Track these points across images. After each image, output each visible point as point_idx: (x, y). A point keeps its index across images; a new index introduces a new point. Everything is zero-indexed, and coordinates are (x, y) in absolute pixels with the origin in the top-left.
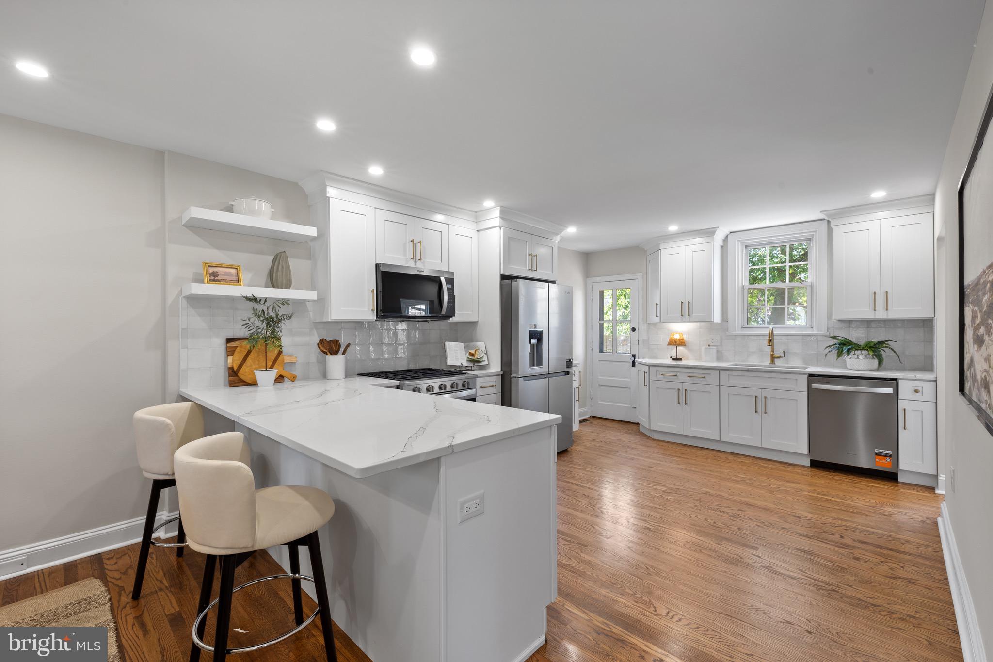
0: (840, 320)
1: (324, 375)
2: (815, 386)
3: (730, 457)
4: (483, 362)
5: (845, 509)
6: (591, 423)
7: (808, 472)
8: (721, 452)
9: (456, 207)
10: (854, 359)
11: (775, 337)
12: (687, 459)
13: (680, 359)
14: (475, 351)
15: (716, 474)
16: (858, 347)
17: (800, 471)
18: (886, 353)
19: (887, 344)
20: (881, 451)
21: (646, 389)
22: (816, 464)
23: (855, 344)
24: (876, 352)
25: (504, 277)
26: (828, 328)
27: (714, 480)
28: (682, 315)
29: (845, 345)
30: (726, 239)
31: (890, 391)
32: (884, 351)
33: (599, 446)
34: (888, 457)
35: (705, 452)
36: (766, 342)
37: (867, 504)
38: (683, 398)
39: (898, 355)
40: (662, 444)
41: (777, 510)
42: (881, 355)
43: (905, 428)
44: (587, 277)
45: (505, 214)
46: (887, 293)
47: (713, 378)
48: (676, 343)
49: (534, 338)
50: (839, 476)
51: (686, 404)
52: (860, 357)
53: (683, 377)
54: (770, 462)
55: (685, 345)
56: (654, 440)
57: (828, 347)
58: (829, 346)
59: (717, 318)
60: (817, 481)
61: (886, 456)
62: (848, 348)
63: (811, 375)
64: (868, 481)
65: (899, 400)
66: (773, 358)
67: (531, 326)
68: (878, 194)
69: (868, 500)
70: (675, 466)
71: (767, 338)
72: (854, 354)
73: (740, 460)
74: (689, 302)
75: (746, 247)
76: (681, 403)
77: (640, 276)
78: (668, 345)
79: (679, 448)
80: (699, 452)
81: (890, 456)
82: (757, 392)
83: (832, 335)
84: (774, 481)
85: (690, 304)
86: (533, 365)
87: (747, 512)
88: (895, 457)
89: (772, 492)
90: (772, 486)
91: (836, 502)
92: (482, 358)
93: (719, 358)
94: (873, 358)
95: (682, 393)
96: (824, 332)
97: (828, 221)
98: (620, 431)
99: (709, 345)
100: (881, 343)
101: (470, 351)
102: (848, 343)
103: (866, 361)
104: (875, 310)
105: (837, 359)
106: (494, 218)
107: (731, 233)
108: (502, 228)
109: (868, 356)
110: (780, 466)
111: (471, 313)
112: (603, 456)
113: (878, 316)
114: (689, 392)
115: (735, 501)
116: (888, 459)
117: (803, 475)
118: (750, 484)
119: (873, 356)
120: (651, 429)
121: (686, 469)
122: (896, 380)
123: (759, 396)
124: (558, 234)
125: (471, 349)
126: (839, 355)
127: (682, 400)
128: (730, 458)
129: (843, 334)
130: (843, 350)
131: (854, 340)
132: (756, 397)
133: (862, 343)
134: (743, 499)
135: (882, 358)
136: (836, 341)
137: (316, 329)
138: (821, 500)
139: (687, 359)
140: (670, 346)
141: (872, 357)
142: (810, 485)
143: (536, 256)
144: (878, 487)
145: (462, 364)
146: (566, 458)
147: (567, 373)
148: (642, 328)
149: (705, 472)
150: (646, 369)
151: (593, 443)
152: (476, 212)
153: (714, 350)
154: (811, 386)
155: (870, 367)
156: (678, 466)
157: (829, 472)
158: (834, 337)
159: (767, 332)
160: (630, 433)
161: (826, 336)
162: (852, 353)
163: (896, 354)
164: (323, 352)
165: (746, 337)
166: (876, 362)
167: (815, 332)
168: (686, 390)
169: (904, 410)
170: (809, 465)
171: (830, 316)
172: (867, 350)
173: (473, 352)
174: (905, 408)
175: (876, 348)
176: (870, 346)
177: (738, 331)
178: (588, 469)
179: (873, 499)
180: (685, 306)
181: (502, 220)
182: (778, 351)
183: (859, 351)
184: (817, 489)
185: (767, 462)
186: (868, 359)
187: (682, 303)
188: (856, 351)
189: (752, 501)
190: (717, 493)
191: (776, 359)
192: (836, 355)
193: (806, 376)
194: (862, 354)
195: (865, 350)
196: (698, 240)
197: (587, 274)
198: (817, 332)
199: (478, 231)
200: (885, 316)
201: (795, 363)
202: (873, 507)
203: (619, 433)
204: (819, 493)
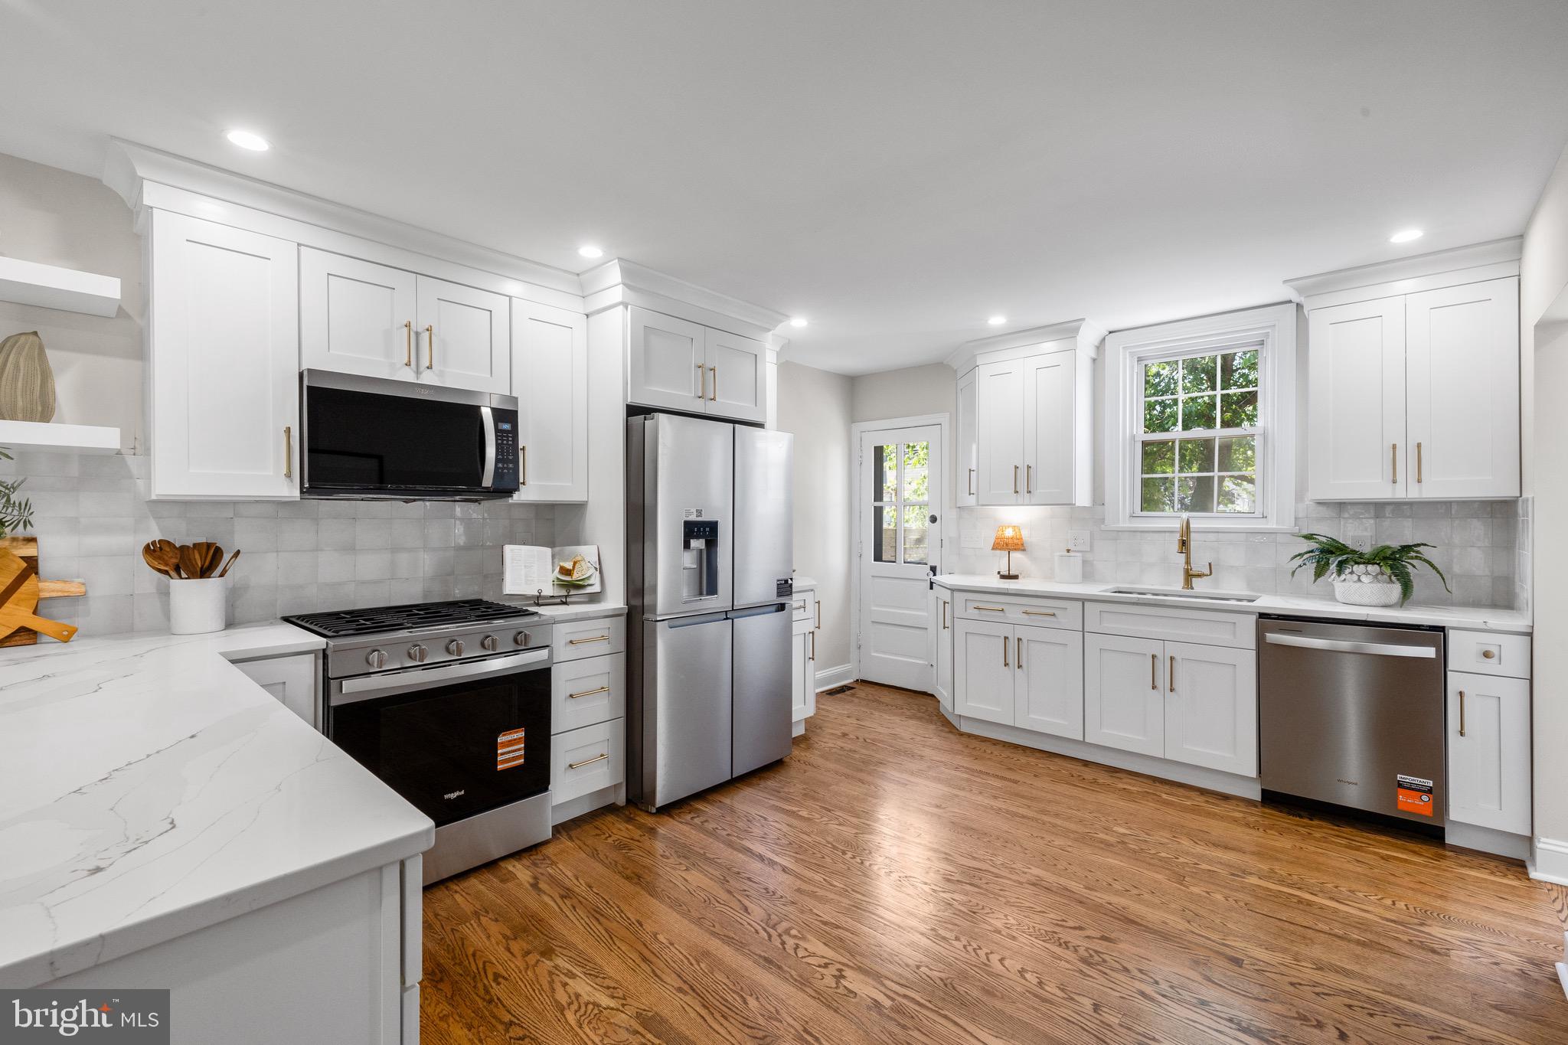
0: (1320, 503)
1: (164, 626)
2: (1273, 637)
3: (1103, 778)
4: (589, 588)
5: (1341, 933)
6: (853, 695)
7: (1255, 816)
8: (1086, 763)
9: (526, 260)
10: (1351, 583)
11: (1193, 535)
12: (1016, 782)
13: (1016, 577)
14: (575, 563)
15: (1066, 824)
16: (1360, 559)
17: (1241, 815)
18: (1416, 570)
19: (1417, 552)
20: (1409, 779)
21: (947, 633)
22: (1272, 799)
23: (1354, 552)
24: (1397, 568)
25: (633, 411)
26: (1296, 518)
27: (1059, 842)
28: (1016, 492)
29: (1332, 553)
30: (1101, 346)
31: (1429, 652)
32: (1414, 567)
33: (850, 751)
34: (1424, 791)
35: (1054, 765)
36: (1176, 546)
37: (1389, 915)
38: (1013, 654)
39: (1441, 575)
40: (975, 743)
41: (1189, 937)
42: (1408, 574)
43: (1462, 734)
44: (853, 422)
45: (635, 276)
46: (1419, 446)
47: (1071, 615)
48: (1009, 546)
49: (698, 537)
50: (1321, 827)
51: (1020, 667)
52: (1364, 578)
53: (1015, 614)
54: (1181, 791)
55: (1024, 550)
56: (962, 734)
57: (1296, 556)
58: (1299, 555)
59: (1082, 496)
60: (1278, 844)
61: (1419, 790)
62: (1340, 559)
63: (1262, 616)
64: (1381, 842)
65: (1449, 673)
66: (1189, 576)
67: (689, 513)
68: (1407, 236)
69: (1388, 902)
70: (986, 801)
71: (1178, 536)
72: (1352, 573)
73: (1121, 786)
74: (1029, 467)
75: (1140, 360)
76: (1011, 665)
77: (944, 418)
78: (993, 549)
79: (1007, 753)
80: (1043, 764)
81: (1430, 791)
82: (1156, 648)
83: (1305, 532)
84: (1186, 843)
85: (1031, 470)
86: (701, 594)
87: (1121, 946)
88: (1439, 794)
89: (1181, 879)
90: (1181, 860)
91: (1322, 908)
92: (589, 578)
93: (1088, 575)
94: (1391, 581)
95: (1012, 645)
96: (1288, 525)
97: (1299, 306)
98: (902, 714)
99: (1068, 551)
100: (1406, 549)
101: (562, 564)
102: (1338, 548)
103: (1377, 586)
104: (1394, 482)
105: (1315, 581)
106: (613, 286)
107: (1110, 332)
108: (629, 307)
109: (1379, 577)
110: (1200, 800)
111: (570, 484)
112: (847, 776)
113: (1399, 493)
114: (1025, 641)
115: (1097, 908)
116: (1425, 798)
117: (1248, 825)
118: (1135, 852)
119: (1390, 577)
120: (956, 713)
121: (1007, 812)
122: (1442, 629)
123: (1160, 655)
124: (769, 330)
125: (565, 561)
126: (1320, 572)
127: (1012, 659)
128: (1101, 781)
129: (1327, 530)
130: (1327, 564)
131: (1349, 543)
132: (1154, 657)
133: (1367, 549)
134: (1114, 899)
135: (1410, 581)
136: (1313, 545)
137: (154, 518)
138: (1286, 901)
139: (1029, 576)
140: (998, 552)
141: (1388, 579)
142: (1261, 854)
143: (713, 370)
144: (1406, 861)
145: (540, 591)
146: (769, 783)
147: (781, 607)
148: (948, 516)
149: (1045, 818)
150: (946, 595)
151: (840, 743)
152: (578, 275)
153: (1077, 559)
154: (1264, 637)
155: (1384, 600)
156: (993, 803)
157: (1301, 817)
158: (1309, 537)
159: (1176, 525)
160: (920, 719)
161: (1293, 535)
162: (1348, 571)
163: (1438, 572)
164: (160, 571)
165: (1139, 534)
166: (1396, 589)
167: (1271, 525)
168: (1019, 640)
169: (1461, 694)
170: (1259, 798)
171: (1299, 496)
172: (1378, 564)
173: (569, 565)
174: (1460, 690)
175: (1395, 559)
176: (1383, 555)
177: (1125, 524)
178: (804, 813)
179: (1401, 898)
180: (1022, 474)
181: (626, 289)
182: (1199, 564)
183: (1362, 566)
184: (1277, 867)
185: (1175, 790)
186: (1379, 581)
187: (1016, 467)
188: (1356, 566)
189: (1136, 908)
190: (1063, 881)
191: (1194, 579)
192: (1313, 572)
193: (1254, 618)
194: (1367, 573)
195: (1374, 564)
196: (1049, 346)
197: (853, 414)
198: (1274, 526)
199: (587, 316)
200: (1414, 493)
201: (1231, 586)
202: (1401, 923)
203: (897, 719)
204: (1281, 882)
